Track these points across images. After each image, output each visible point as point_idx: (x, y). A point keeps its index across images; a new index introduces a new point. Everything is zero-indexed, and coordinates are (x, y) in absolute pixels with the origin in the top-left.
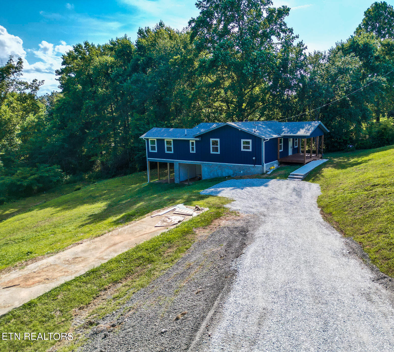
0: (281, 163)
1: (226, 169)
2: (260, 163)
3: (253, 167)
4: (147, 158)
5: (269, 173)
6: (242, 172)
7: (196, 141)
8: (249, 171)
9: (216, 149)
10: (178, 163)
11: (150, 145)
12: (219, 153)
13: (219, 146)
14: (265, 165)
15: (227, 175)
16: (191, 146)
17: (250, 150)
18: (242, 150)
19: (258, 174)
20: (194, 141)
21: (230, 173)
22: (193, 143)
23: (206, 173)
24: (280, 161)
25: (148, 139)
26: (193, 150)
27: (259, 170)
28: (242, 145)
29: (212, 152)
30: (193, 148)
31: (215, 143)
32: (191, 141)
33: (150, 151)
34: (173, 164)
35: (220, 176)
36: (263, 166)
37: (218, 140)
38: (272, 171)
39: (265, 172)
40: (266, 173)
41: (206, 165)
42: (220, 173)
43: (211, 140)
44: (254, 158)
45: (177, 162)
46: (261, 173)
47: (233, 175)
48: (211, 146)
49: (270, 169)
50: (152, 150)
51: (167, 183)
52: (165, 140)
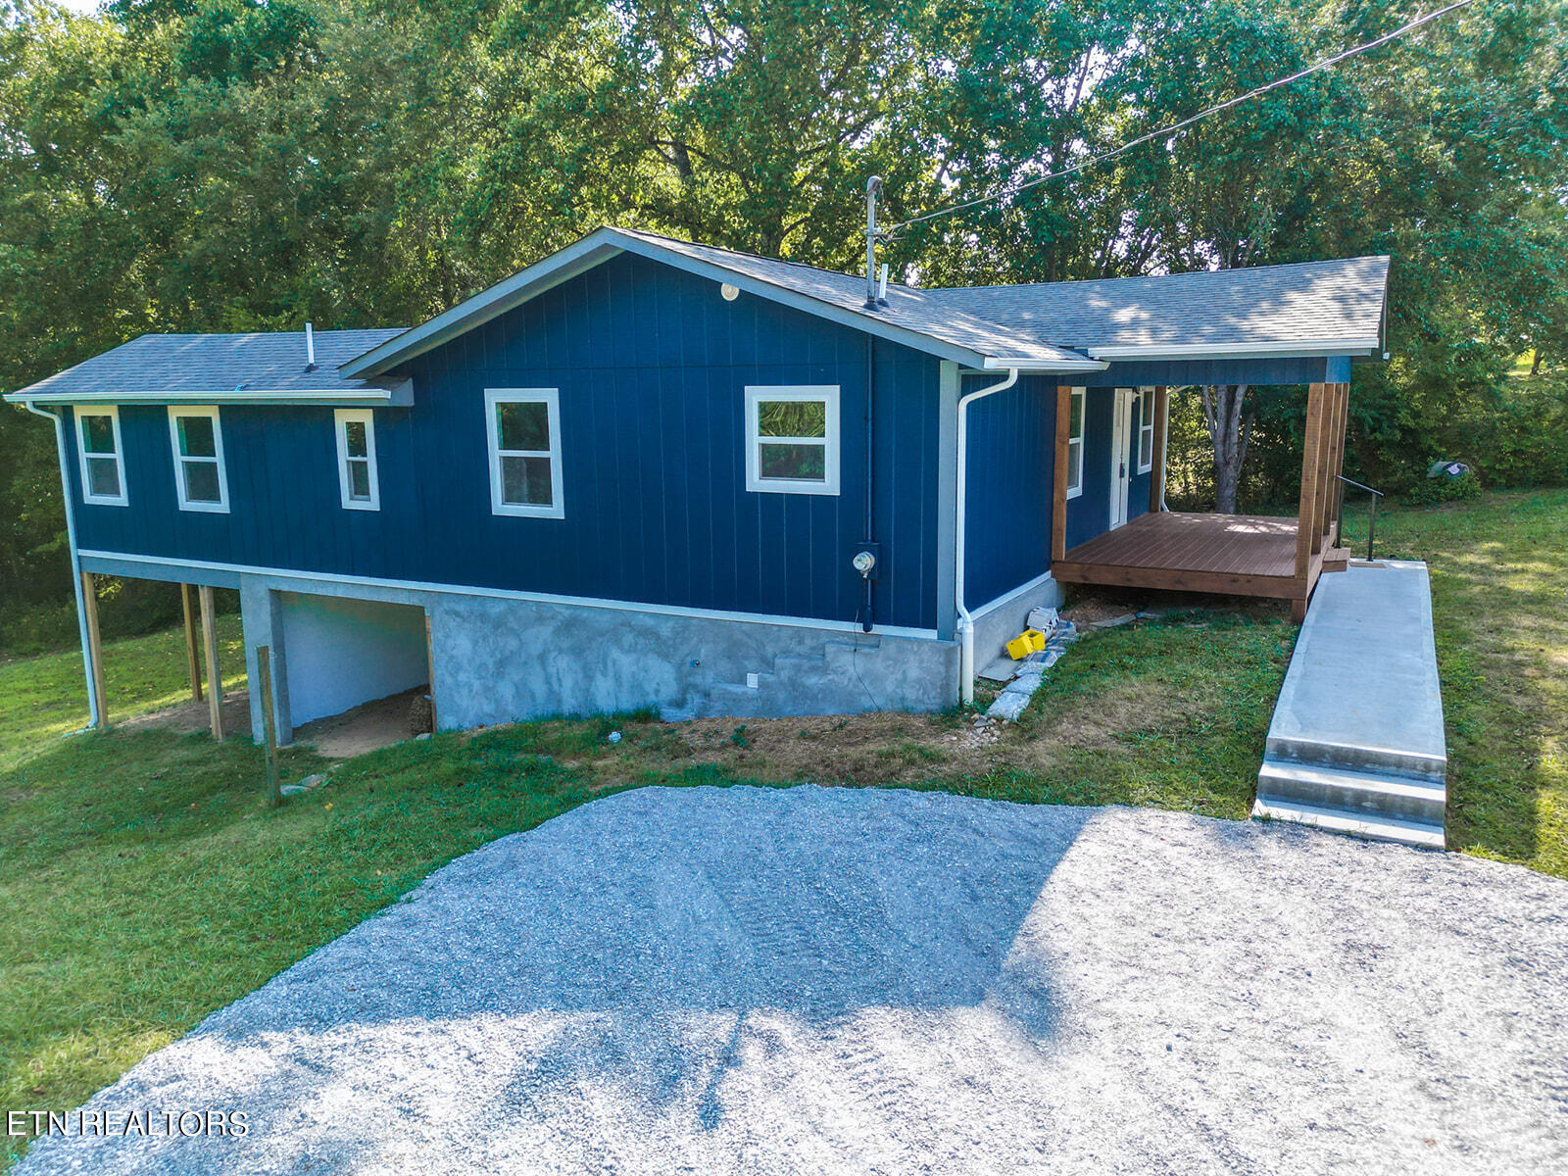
0: (1074, 596)
1: (615, 654)
2: (922, 611)
3: (855, 645)
4: (75, 552)
5: (1010, 705)
6: (752, 681)
7: (381, 413)
8: (812, 681)
9: (530, 481)
10: (262, 592)
11: (84, 456)
12: (556, 510)
13: (554, 453)
14: (968, 622)
15: (627, 703)
16: (343, 456)
17: (830, 484)
18: (756, 481)
19: (906, 711)
20: (367, 418)
21: (650, 687)
22: (356, 431)
23: (462, 677)
24: (1074, 576)
25: (67, 411)
26: (360, 488)
27: (914, 673)
28: (754, 441)
29: (500, 507)
30: (359, 472)
31: (524, 426)
32: (342, 419)
33: (89, 498)
34: (235, 594)
35: (569, 705)
36: (951, 634)
37: (549, 397)
38: (1031, 683)
39: (969, 695)
40: (984, 703)
41: (461, 608)
42: (568, 683)
43: (495, 398)
44: (864, 562)
45: (257, 581)
46: (933, 702)
47: (680, 704)
48: (496, 454)
49: (1004, 655)
50: (97, 490)
51: (204, 737)
52: (174, 415)
